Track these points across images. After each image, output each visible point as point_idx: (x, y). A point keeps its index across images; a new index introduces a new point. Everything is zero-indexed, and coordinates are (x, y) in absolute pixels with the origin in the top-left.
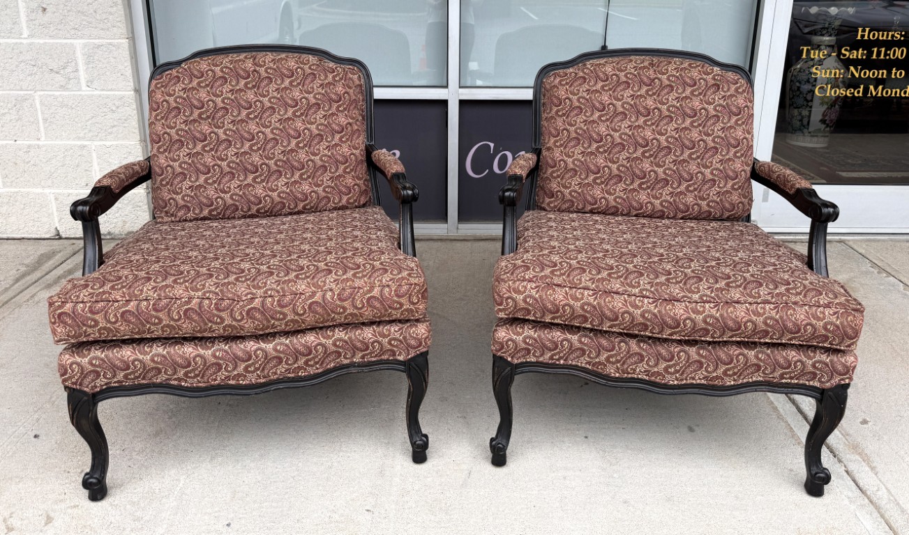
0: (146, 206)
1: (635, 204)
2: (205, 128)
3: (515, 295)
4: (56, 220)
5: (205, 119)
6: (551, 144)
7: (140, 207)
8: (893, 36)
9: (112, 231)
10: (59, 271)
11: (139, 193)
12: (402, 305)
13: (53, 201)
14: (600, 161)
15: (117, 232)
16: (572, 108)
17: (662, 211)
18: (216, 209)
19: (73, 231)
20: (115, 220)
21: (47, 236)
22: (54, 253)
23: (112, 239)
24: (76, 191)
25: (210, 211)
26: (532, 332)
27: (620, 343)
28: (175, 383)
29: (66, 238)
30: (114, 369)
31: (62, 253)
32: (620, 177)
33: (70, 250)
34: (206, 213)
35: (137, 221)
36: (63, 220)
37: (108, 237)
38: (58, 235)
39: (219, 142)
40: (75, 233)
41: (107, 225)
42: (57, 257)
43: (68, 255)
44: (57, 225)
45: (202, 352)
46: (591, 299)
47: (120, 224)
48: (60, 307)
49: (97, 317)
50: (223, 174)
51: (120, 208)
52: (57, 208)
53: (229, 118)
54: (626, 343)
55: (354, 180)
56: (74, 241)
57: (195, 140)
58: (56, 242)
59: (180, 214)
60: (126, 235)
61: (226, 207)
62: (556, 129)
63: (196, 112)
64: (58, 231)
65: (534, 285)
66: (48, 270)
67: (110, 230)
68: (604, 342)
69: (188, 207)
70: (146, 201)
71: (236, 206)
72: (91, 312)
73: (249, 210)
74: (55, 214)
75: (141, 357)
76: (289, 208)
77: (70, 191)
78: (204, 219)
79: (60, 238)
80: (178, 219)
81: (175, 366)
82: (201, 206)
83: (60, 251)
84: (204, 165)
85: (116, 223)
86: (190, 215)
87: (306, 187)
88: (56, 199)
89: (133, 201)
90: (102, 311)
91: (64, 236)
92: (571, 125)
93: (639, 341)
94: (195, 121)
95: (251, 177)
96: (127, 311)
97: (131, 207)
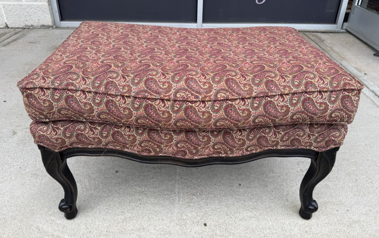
0: (49, 12)
4: (5, 18)
7: (46, 12)
9: (33, 24)
10: (9, 40)
11: (45, 4)
13: (2, 8)
15: (36, 25)
19: (14, 24)
20: (34, 19)
21: (2, 27)
22: (6, 33)
23: (34, 28)
24: (13, 3)
29: (11, 28)
31: (10, 33)
33: (13, 32)
35: (45, 19)
36: (8, 19)
37: (31, 28)
38: (7, 26)
40: (15, 26)
41: (30, 21)
42: (7, 35)
43: (13, 34)
44: (6, 21)
47: (37, 21)
51: (36, 13)
52: (5, 12)
56: (15, 29)
58: (6, 29)
60: (40, 26)
64: (7, 24)
66: (4, 39)
67: (32, 24)
70: (48, 9)
74: (4, 15)
77: (10, 3)
79: (8, 28)
83: (9, 33)
85: (35, 20)
88: (4, 7)
89: (42, 9)
91: (10, 27)
97: (41, 12)
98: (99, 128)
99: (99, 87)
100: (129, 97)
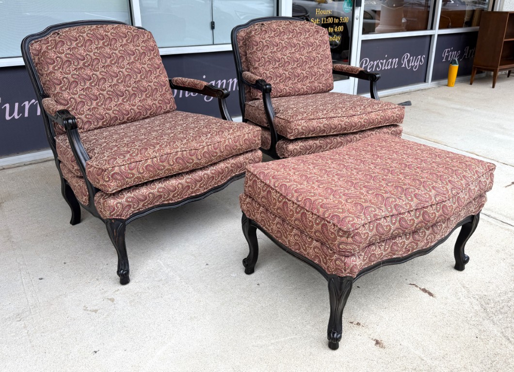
1: (297, 90)
2: (89, 72)
3: (298, 127)
5: (87, 66)
6: (257, 65)
8: (328, 12)
12: (256, 141)
14: (281, 71)
16: (264, 46)
17: (307, 91)
18: (106, 120)
25: (103, 122)
26: (302, 144)
27: (334, 139)
28: (167, 202)
30: (139, 200)
32: (290, 77)
34: (100, 124)
39: (99, 80)
45: (180, 181)
46: (326, 122)
48: (112, 170)
49: (133, 172)
50: (105, 100)
53: (101, 65)
54: (336, 139)
55: (170, 95)
57: (84, 80)
59: (86, 126)
61: (111, 119)
62: (257, 58)
63: (81, 63)
65: (304, 121)
68: (328, 141)
69: (90, 122)
71: (116, 117)
72: (130, 169)
73: (123, 119)
75: (152, 191)
76: (143, 115)
78: (100, 128)
80: (85, 130)
81: (169, 191)
82: (98, 120)
84: (93, 95)
86: (92, 126)
87: (149, 102)
90: (135, 167)
92: (265, 55)
93: (340, 137)
94: (81, 68)
95: (121, 99)
96: (148, 165)
98: (383, 244)
99: (392, 211)
100: (412, 211)
